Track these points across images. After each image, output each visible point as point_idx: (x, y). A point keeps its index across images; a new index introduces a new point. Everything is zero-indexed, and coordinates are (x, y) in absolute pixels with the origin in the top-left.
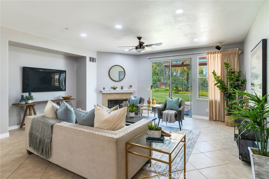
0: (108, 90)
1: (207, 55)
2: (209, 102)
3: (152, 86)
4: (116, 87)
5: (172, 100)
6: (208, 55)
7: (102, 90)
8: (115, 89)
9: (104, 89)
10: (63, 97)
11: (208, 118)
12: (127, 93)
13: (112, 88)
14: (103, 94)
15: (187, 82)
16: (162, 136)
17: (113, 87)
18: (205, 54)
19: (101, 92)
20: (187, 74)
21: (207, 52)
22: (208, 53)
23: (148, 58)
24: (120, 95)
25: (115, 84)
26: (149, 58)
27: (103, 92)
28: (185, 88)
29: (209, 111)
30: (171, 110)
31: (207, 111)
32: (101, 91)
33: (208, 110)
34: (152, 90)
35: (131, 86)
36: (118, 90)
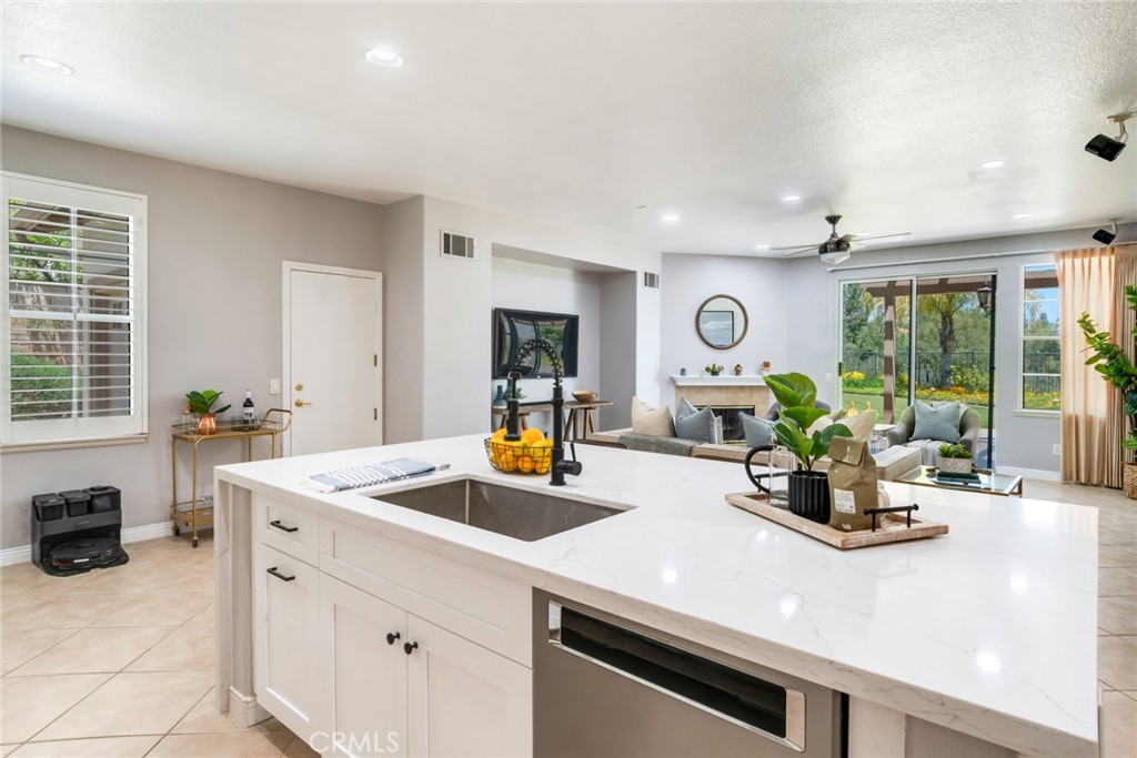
0: (696, 377)
1: (1057, 260)
2: (1061, 421)
3: (840, 364)
4: (721, 369)
5: (933, 409)
6: (1061, 262)
7: (677, 376)
8: (714, 373)
9: (683, 372)
10: (575, 396)
11: (1057, 476)
12: (751, 388)
13: (707, 369)
14: (679, 388)
15: (940, 350)
16: (973, 471)
17: (711, 367)
18: (1052, 257)
19: (673, 381)
20: (944, 318)
21: (1059, 250)
22: (1064, 254)
23: (830, 269)
24: (730, 394)
25: (717, 358)
26: (833, 271)
27: (680, 384)
28: (931, 375)
29: (1061, 453)
30: (933, 440)
31: (1055, 453)
32: (671, 378)
33: (1058, 449)
34: (841, 378)
35: (766, 365)
36: (726, 378)
